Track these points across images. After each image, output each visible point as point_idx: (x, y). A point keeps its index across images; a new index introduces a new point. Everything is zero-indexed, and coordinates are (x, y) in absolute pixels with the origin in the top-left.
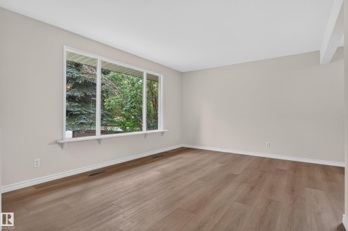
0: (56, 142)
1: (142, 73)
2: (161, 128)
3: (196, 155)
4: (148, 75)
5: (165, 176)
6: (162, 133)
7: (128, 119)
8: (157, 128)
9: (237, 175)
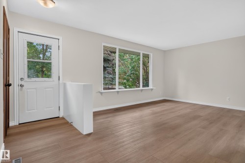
0: (99, 92)
1: (140, 53)
2: (151, 86)
3: (173, 104)
4: (143, 54)
5: (154, 113)
6: (152, 89)
7: (128, 80)
8: (148, 86)
9: (202, 116)
